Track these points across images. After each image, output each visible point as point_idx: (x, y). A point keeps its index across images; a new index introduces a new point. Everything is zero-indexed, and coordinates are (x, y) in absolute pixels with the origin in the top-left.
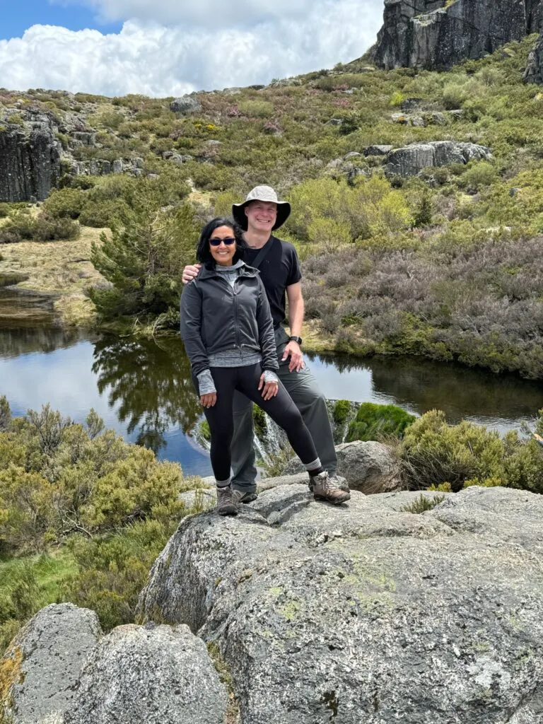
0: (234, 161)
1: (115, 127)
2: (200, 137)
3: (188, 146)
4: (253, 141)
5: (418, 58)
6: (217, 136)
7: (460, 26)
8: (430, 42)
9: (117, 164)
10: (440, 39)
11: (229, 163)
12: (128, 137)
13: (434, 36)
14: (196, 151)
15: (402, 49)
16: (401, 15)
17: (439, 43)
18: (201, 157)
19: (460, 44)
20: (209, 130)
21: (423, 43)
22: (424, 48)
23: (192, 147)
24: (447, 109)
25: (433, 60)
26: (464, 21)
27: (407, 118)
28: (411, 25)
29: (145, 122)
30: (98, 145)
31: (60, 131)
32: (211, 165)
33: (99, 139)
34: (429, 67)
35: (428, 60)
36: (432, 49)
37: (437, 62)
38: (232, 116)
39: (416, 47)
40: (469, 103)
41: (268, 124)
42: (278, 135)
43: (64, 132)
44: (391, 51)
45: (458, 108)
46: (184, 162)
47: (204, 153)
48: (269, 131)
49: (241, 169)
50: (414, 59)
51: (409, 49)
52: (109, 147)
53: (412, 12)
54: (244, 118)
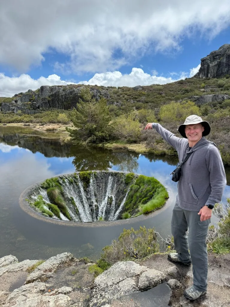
0: (148, 102)
1: (116, 94)
2: (140, 96)
3: (136, 98)
4: (155, 96)
5: (211, 75)
6: (145, 96)
7: (225, 65)
8: (215, 70)
9: (115, 103)
10: (218, 69)
11: (147, 103)
12: (119, 96)
13: (216, 68)
14: (138, 100)
15: (206, 73)
16: (206, 63)
17: (217, 70)
18: (139, 101)
19: (224, 70)
20: (143, 94)
21: (212, 70)
22: (213, 72)
23: (137, 99)
24: (219, 88)
25: (215, 75)
26: (226, 63)
27: (206, 90)
28: (208, 66)
29: (124, 92)
30: (110, 98)
31: (100, 94)
32: (142, 103)
33: (110, 97)
34: (214, 77)
35: (214, 75)
36: (215, 72)
37: (217, 76)
38: (151, 90)
39: (210, 72)
40: (226, 85)
41: (161, 92)
42: (164, 95)
43: (101, 95)
44: (202, 73)
45: (223, 87)
46: (134, 102)
47: (140, 100)
48: (161, 94)
49: (150, 104)
50: (209, 75)
51: (208, 73)
52: (113, 99)
53: (209, 62)
54: (154, 91)
